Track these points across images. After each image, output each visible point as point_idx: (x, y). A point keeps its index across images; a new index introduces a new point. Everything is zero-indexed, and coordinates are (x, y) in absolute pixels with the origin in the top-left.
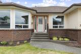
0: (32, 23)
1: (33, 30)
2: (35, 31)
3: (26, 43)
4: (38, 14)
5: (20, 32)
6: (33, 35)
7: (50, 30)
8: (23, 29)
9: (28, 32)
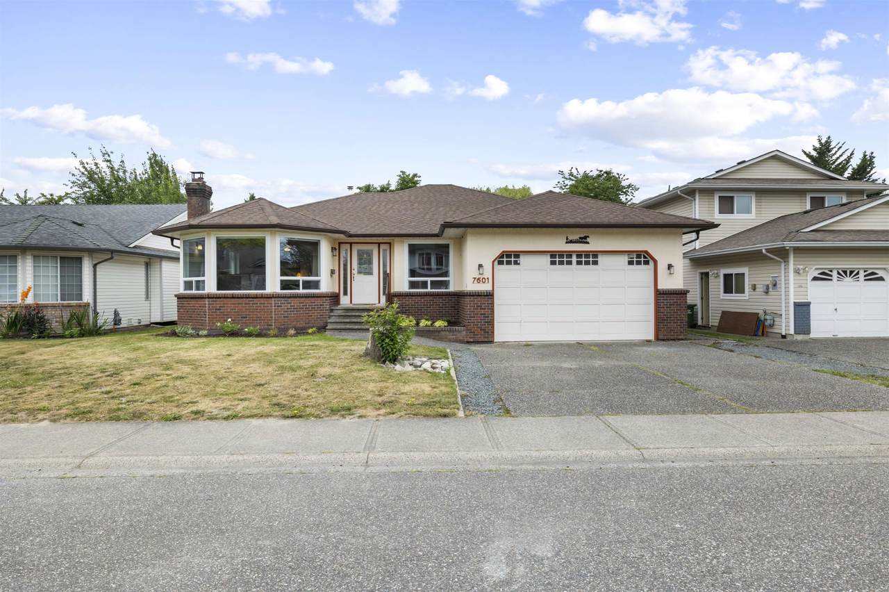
0: (333, 272)
1: (335, 298)
2: (345, 301)
3: (313, 333)
4: (351, 240)
5: (294, 302)
6: (336, 313)
7: (400, 295)
8: (301, 291)
9: (318, 301)
